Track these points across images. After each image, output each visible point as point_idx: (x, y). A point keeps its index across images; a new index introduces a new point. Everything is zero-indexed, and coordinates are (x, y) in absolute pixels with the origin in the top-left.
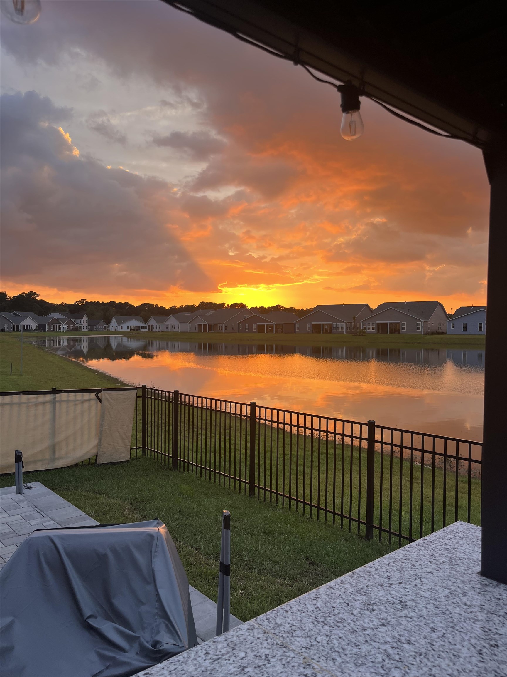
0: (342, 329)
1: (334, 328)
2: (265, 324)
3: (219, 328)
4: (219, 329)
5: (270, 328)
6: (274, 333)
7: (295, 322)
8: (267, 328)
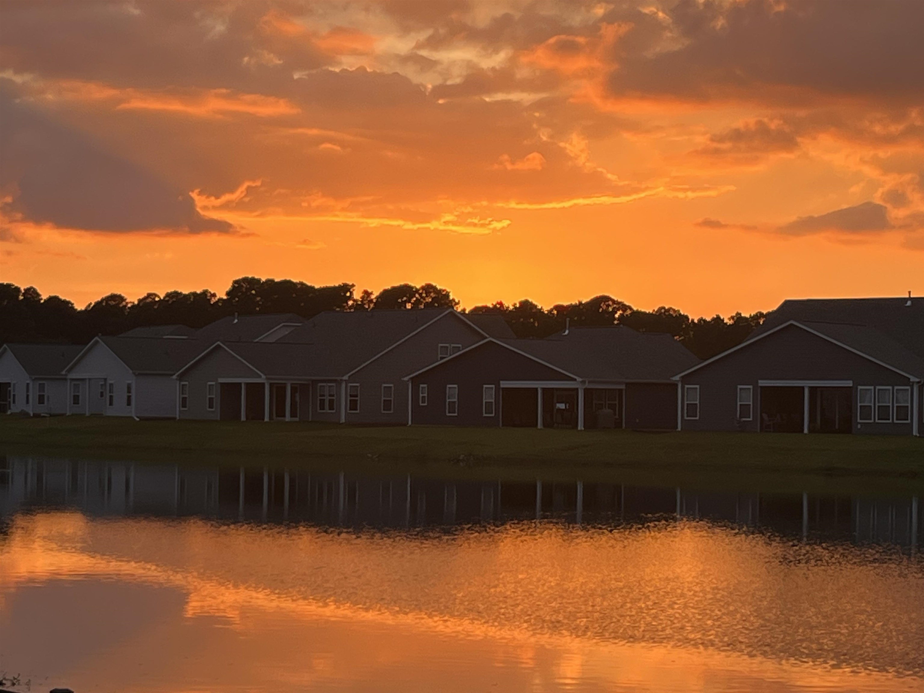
0: (903, 412)
1: (866, 411)
2: (539, 385)
3: (322, 402)
4: (322, 407)
5: (562, 406)
6: (580, 427)
7: (677, 378)
8: (549, 408)
